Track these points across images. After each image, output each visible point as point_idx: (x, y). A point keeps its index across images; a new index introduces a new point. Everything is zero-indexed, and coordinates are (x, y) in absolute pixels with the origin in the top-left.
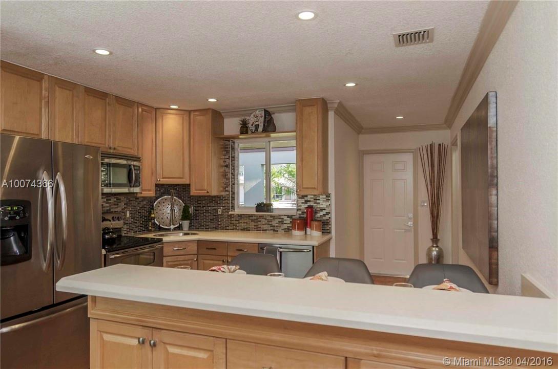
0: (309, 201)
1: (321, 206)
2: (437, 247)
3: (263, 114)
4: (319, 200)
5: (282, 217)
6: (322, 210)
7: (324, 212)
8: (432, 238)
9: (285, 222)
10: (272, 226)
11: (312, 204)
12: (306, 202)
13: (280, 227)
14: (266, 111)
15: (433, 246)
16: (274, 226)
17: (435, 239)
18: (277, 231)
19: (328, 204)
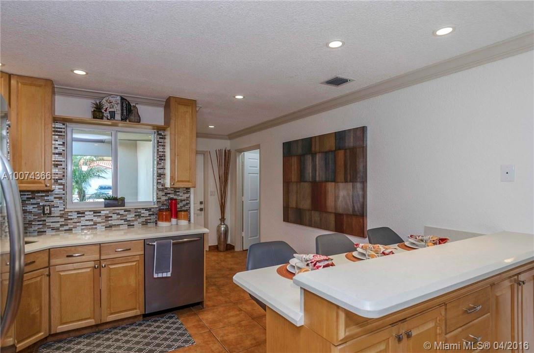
0: (169, 194)
1: (182, 198)
2: (224, 224)
3: (119, 102)
4: (179, 192)
5: (139, 210)
6: (182, 201)
7: (184, 203)
8: (220, 218)
9: (142, 215)
10: (126, 220)
11: (172, 196)
12: (166, 194)
13: (137, 220)
14: (122, 99)
15: (221, 224)
16: (130, 221)
17: (223, 219)
18: (134, 225)
19: (188, 195)
